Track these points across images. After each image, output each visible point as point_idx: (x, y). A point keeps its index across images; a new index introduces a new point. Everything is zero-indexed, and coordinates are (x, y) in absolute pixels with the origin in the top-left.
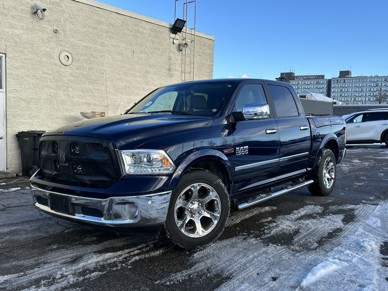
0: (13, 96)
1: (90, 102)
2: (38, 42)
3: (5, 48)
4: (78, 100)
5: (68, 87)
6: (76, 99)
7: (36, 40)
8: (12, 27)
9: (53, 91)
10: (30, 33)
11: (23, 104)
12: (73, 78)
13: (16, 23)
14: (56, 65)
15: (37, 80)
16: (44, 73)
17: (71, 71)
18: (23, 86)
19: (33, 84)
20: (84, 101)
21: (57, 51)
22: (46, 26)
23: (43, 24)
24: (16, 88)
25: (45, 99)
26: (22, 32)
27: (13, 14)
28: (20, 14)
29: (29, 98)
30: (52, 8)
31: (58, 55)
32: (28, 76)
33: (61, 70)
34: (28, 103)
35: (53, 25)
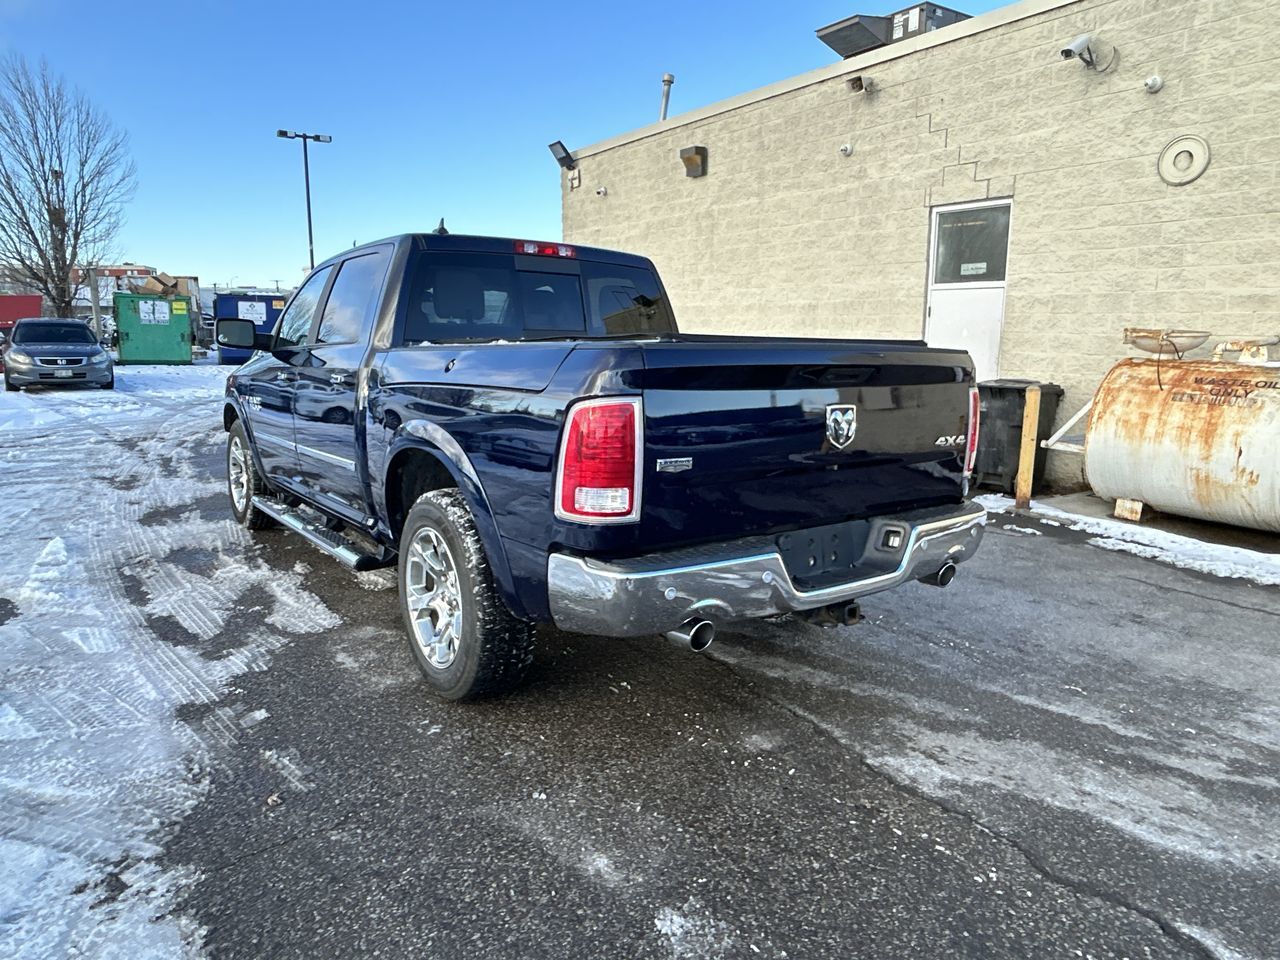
0: (1020, 294)
1: (1269, 292)
2: (1097, 141)
3: (1011, 183)
4: (1221, 289)
5: (1180, 253)
6: (1211, 286)
7: (1090, 137)
8: (1033, 125)
9: (1126, 270)
10: (1076, 123)
11: (1040, 314)
12: (1201, 222)
13: (1042, 113)
14: (1145, 191)
15: (1082, 246)
16: (1104, 224)
17: (1197, 198)
18: (1046, 269)
19: (1072, 258)
20: (1244, 290)
21: (1154, 148)
22: (1123, 85)
23: (1119, 82)
24: (1027, 275)
25: (1099, 296)
26: (1056, 128)
27: (1035, 92)
28: (1056, 84)
29: (1058, 296)
30: (1152, 20)
31: (1154, 158)
32: (1058, 239)
33: (1159, 202)
34: (1053, 309)
35: (1149, 73)
